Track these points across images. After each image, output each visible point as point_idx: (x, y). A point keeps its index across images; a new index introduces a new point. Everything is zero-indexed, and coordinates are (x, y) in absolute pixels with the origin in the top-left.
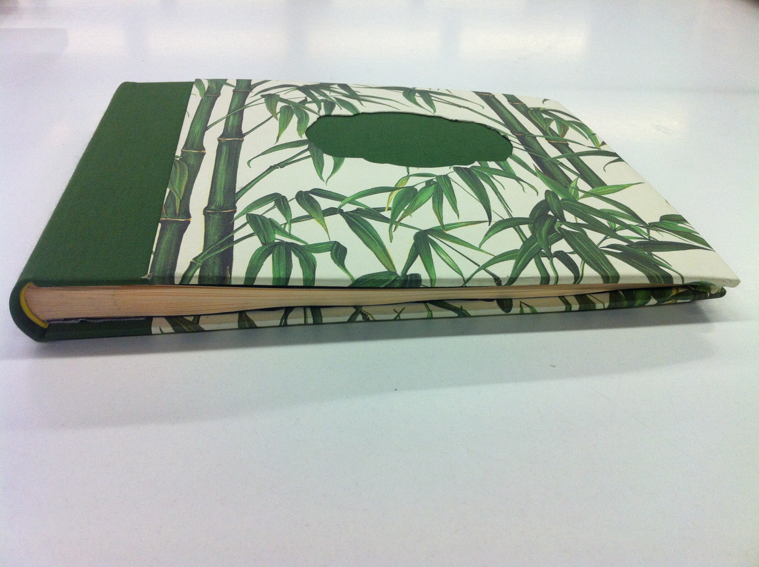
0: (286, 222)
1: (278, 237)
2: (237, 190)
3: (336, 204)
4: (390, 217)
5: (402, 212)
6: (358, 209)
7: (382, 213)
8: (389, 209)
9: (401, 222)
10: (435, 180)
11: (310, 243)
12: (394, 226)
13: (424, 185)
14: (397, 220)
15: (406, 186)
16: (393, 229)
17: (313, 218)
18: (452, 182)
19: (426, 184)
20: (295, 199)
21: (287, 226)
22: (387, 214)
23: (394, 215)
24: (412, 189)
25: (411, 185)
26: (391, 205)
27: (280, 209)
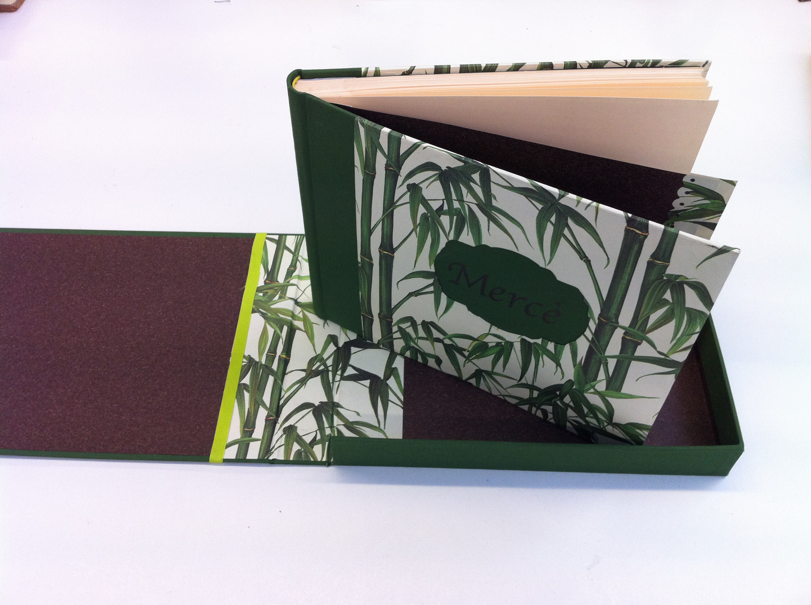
0: (415, 337)
1: (412, 344)
2: (393, 307)
3: (441, 337)
4: (467, 356)
5: (474, 356)
6: (452, 344)
7: (464, 352)
8: (468, 351)
9: (472, 361)
10: (503, 344)
11: (426, 352)
12: (467, 361)
13: (494, 344)
14: (470, 359)
15: (483, 341)
16: (466, 362)
17: (428, 340)
18: (513, 349)
19: (496, 344)
20: (421, 325)
21: (416, 340)
22: (466, 354)
23: (470, 355)
24: (486, 344)
25: (487, 341)
26: (470, 349)
27: (413, 328)
